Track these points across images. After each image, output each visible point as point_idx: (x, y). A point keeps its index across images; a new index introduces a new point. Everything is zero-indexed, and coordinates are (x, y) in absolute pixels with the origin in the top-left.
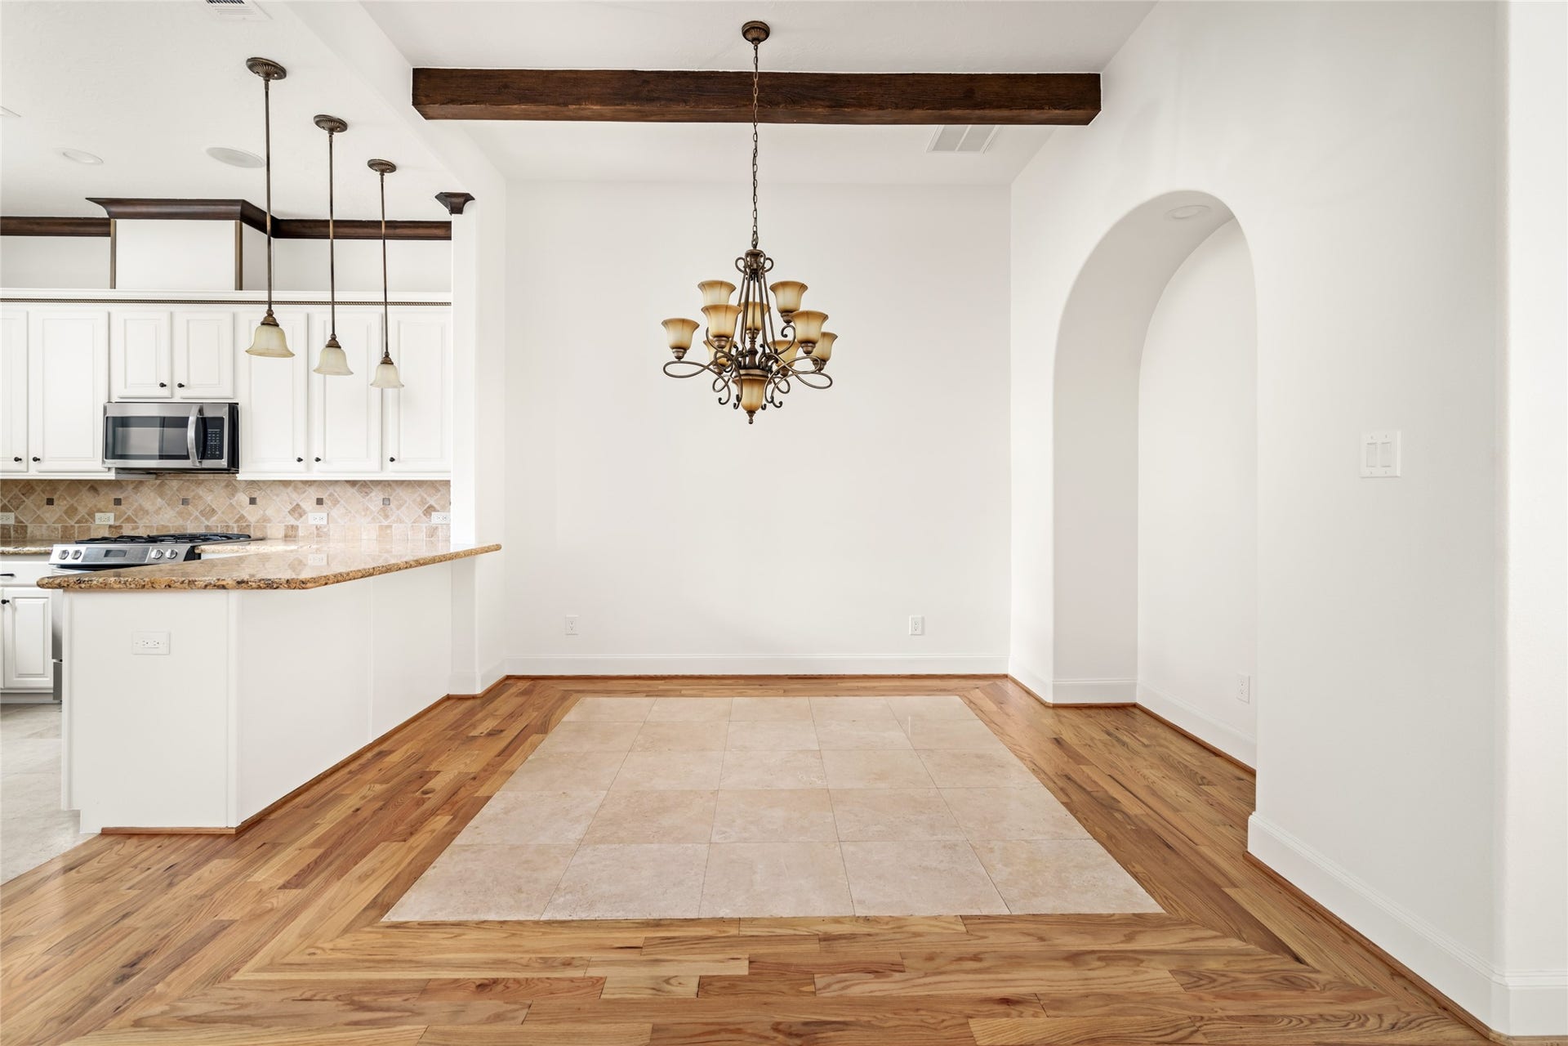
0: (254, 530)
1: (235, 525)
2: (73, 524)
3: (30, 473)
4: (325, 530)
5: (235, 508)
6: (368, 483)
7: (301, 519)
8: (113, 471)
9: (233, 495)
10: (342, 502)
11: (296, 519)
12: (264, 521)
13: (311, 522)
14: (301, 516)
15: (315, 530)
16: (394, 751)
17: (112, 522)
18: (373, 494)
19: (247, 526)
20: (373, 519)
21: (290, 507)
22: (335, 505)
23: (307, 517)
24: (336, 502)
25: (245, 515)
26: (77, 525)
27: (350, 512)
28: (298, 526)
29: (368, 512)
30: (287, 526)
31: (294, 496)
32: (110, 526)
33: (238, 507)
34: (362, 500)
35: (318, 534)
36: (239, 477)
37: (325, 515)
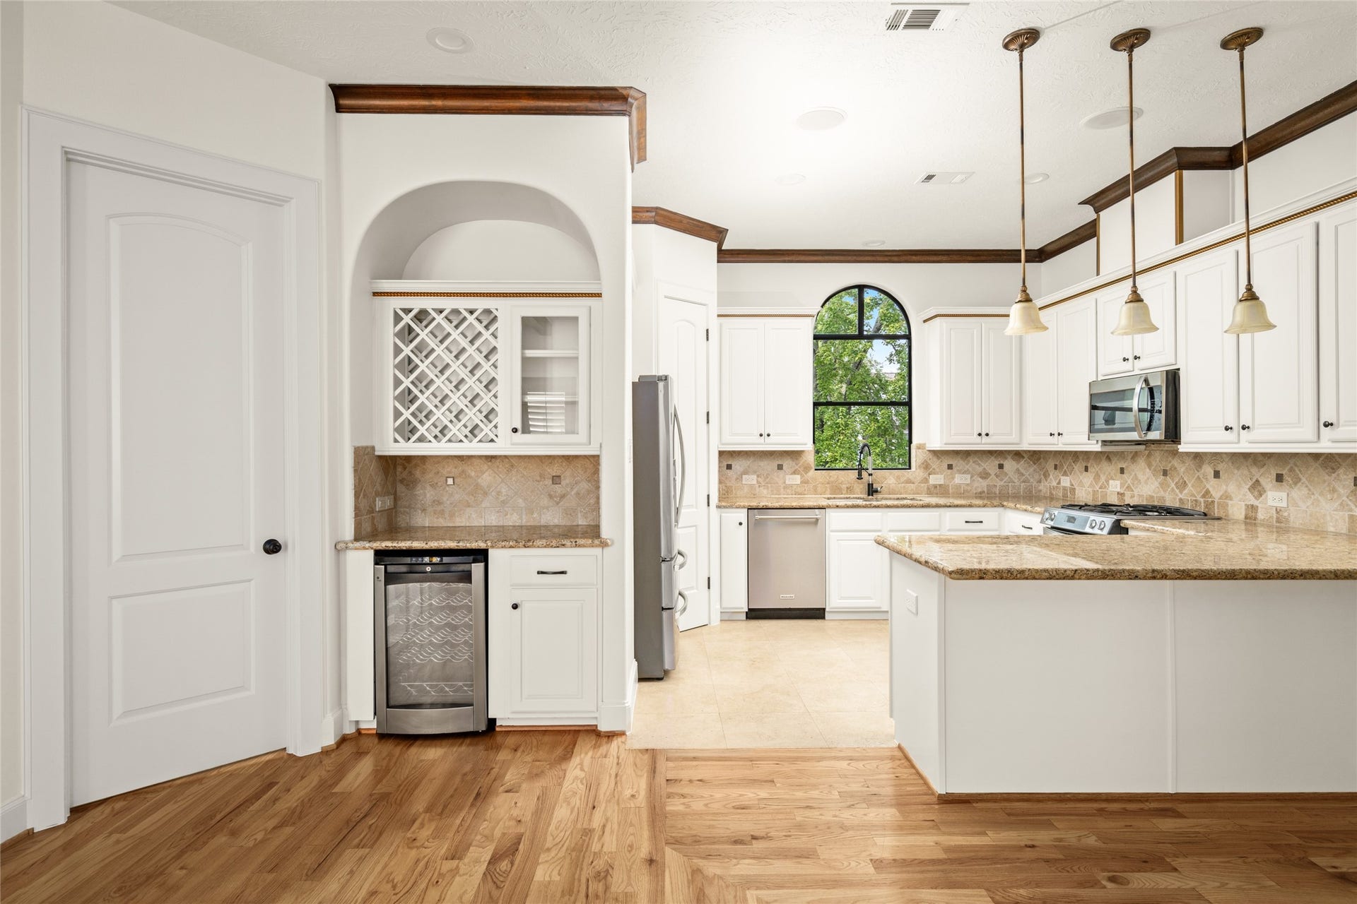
0: (1218, 508)
1: (1202, 500)
2: (1098, 489)
3: (1060, 445)
4: (1286, 514)
5: (1202, 482)
6: (1337, 457)
7: (1261, 498)
8: (1100, 443)
9: (1200, 467)
10: (1304, 480)
11: (1256, 498)
12: (1227, 498)
13: (1270, 503)
14: (1261, 495)
15: (1274, 512)
16: (1185, 817)
17: (1118, 490)
18: (1341, 471)
19: (1212, 501)
20: (1341, 504)
21: (1250, 484)
22: (1296, 484)
23: (1267, 496)
24: (1297, 481)
25: (1211, 489)
26: (1100, 490)
27: (1313, 494)
28: (1257, 507)
29: (1335, 496)
30: (1247, 506)
31: (1254, 470)
32: (1118, 493)
33: (1204, 480)
34: (1327, 477)
35: (1277, 518)
36: (1182, 448)
37: (1284, 495)
